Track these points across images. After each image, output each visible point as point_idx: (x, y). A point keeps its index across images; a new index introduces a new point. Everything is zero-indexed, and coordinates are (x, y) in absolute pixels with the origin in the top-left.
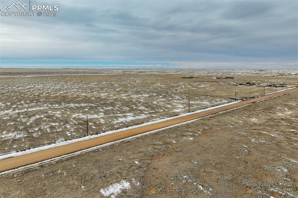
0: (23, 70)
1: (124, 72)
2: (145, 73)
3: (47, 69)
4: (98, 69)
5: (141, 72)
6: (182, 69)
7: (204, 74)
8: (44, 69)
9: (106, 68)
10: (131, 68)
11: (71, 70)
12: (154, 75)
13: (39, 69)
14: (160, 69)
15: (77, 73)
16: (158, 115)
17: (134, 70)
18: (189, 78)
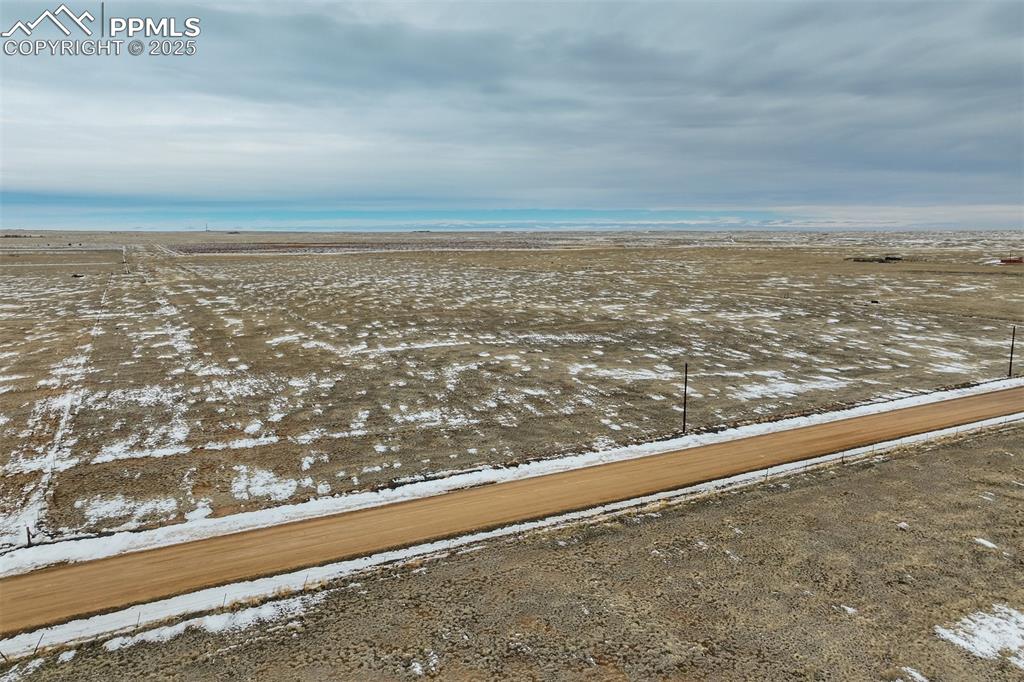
0: (301, 236)
1: (616, 241)
2: (692, 246)
3: (366, 234)
4: (524, 233)
5: (678, 242)
6: (825, 231)
7: (930, 247)
8: (359, 234)
9: (547, 229)
10: (633, 229)
11: (446, 237)
12: (736, 252)
13: (345, 233)
14: (739, 232)
15: (465, 245)
16: (884, 380)
17: (646, 235)
18: (881, 261)
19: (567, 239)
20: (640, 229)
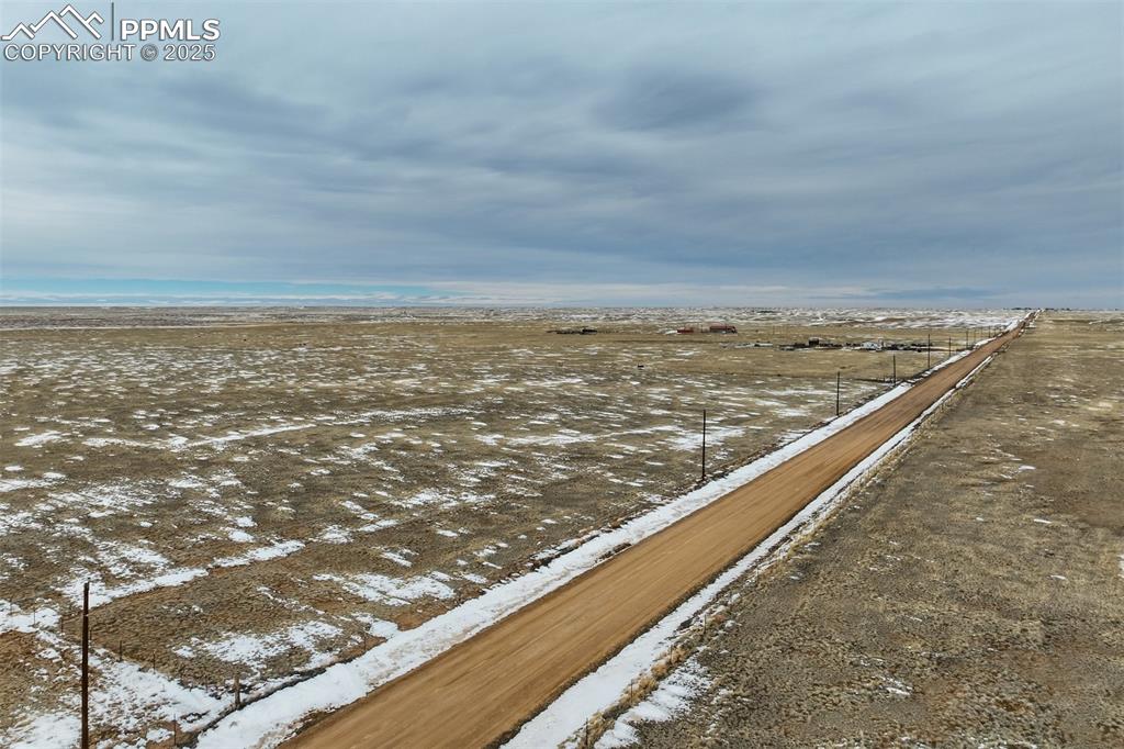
19: (214, 316)
20: (295, 305)
